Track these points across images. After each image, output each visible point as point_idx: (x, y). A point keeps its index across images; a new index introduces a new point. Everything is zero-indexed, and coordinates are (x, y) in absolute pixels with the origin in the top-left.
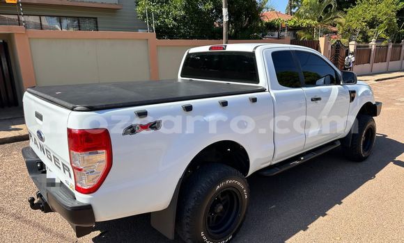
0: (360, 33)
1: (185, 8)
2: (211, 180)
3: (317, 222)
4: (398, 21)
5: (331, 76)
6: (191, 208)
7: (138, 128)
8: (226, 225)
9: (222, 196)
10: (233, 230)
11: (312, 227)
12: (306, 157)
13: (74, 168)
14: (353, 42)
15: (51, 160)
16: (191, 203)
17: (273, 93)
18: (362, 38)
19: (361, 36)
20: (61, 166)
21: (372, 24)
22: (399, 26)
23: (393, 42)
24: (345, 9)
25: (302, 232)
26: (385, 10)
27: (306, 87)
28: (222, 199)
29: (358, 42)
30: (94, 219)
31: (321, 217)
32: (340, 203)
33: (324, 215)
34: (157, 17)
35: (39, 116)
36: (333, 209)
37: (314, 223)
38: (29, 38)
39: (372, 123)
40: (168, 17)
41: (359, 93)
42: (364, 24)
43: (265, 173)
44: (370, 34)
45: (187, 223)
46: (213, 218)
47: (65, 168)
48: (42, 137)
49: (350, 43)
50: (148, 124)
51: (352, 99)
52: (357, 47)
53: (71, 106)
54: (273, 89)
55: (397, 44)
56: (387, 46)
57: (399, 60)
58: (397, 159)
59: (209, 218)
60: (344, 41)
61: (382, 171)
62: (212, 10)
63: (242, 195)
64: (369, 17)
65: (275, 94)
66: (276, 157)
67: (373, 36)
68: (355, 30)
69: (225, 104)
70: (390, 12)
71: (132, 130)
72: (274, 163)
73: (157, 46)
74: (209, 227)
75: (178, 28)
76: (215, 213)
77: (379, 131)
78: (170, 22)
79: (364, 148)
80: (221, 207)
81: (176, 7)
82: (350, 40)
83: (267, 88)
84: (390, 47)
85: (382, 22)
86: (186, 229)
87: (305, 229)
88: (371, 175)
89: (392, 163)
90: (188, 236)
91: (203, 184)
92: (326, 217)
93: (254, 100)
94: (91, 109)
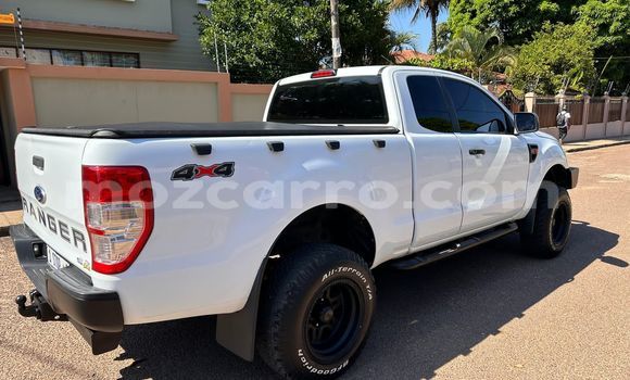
0: (541, 80)
1: (275, 38)
2: (314, 264)
3: (484, 342)
4: (596, 65)
5: (500, 123)
6: (281, 307)
7: (197, 171)
8: (339, 344)
9: (331, 296)
10: (350, 350)
11: (477, 349)
12: (464, 243)
13: (91, 231)
14: (531, 94)
15: (55, 231)
16: (282, 302)
17: (410, 137)
18: (544, 89)
19: (542, 85)
20: (71, 236)
21: (558, 68)
22: (599, 71)
23: (590, 95)
24: (517, 46)
25: (461, 357)
26: (577, 47)
27: (462, 133)
28: (331, 300)
29: (539, 94)
30: (122, 320)
31: (491, 336)
32: (521, 316)
33: (496, 332)
34: (232, 52)
35: (39, 162)
36: (509, 324)
37: (480, 345)
38: (31, 77)
39: (564, 197)
40: (248, 53)
41: (544, 149)
42: (546, 67)
43: (401, 265)
44: (556, 82)
45: (276, 334)
46: (317, 331)
47: (78, 236)
48: (41, 196)
49: (527, 95)
50: (213, 166)
51: (533, 157)
52: (538, 101)
53: (90, 131)
54: (409, 131)
55: (598, 98)
56: (583, 101)
57: (602, 122)
58: (607, 254)
59: (311, 331)
60: (517, 92)
61: (584, 271)
62: (317, 41)
63: (364, 294)
64: (553, 58)
65: (413, 139)
66: (417, 239)
67: (560, 85)
68: (533, 77)
69: (335, 145)
70: (584, 50)
71: (186, 173)
72: (414, 249)
73: (232, 93)
74: (311, 344)
75: (264, 68)
76: (321, 324)
77: (577, 216)
78: (253, 60)
79: (554, 237)
80: (331, 313)
81: (260, 37)
82: (526, 91)
83: (401, 129)
84: (587, 102)
85: (573, 66)
86: (273, 343)
87: (466, 352)
88: (567, 277)
89: (598, 260)
90: (276, 356)
91: (301, 271)
92: (498, 336)
93: (381, 144)
94: (120, 135)
